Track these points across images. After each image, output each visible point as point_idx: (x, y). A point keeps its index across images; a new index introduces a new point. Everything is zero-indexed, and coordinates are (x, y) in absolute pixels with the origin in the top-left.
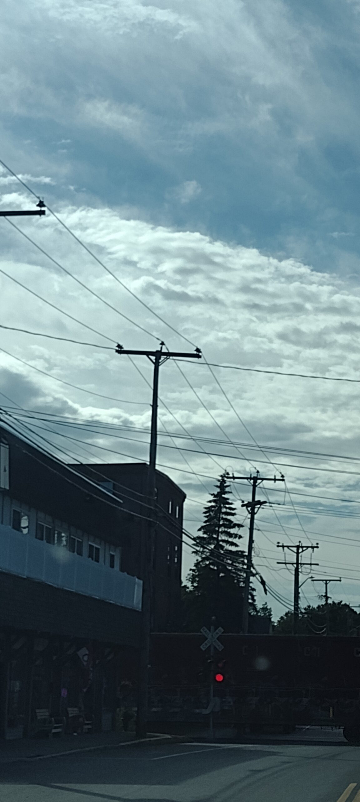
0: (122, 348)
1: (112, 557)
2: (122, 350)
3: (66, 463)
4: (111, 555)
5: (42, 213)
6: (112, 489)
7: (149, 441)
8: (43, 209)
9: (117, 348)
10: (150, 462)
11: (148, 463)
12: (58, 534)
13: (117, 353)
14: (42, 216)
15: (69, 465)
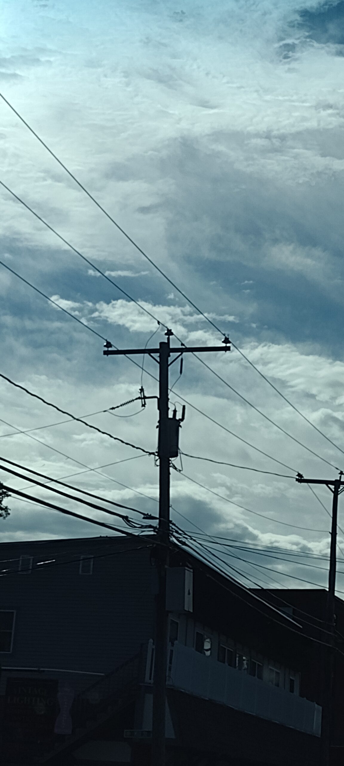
0: (303, 477)
1: (292, 681)
2: (302, 478)
3: (248, 588)
4: (291, 680)
5: (227, 349)
6: (292, 614)
7: (329, 568)
8: (228, 345)
9: (297, 477)
10: (329, 588)
11: (328, 590)
12: (239, 657)
13: (297, 482)
14: (228, 352)
15: (250, 590)
